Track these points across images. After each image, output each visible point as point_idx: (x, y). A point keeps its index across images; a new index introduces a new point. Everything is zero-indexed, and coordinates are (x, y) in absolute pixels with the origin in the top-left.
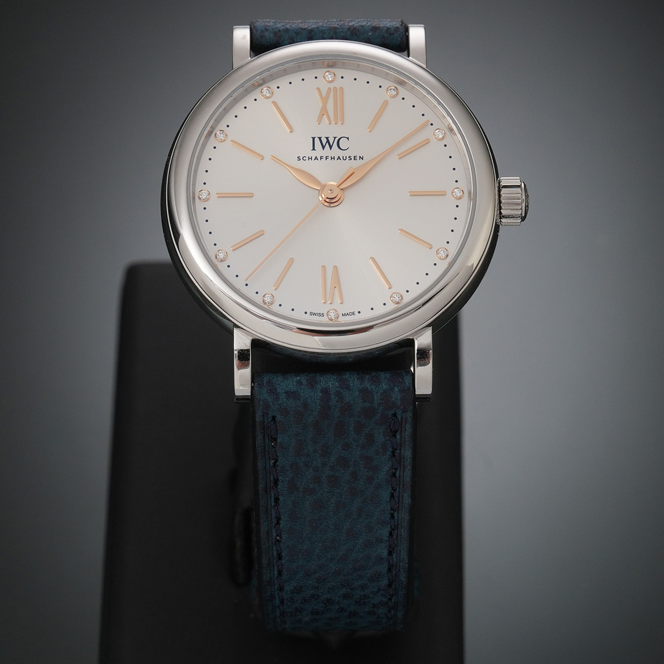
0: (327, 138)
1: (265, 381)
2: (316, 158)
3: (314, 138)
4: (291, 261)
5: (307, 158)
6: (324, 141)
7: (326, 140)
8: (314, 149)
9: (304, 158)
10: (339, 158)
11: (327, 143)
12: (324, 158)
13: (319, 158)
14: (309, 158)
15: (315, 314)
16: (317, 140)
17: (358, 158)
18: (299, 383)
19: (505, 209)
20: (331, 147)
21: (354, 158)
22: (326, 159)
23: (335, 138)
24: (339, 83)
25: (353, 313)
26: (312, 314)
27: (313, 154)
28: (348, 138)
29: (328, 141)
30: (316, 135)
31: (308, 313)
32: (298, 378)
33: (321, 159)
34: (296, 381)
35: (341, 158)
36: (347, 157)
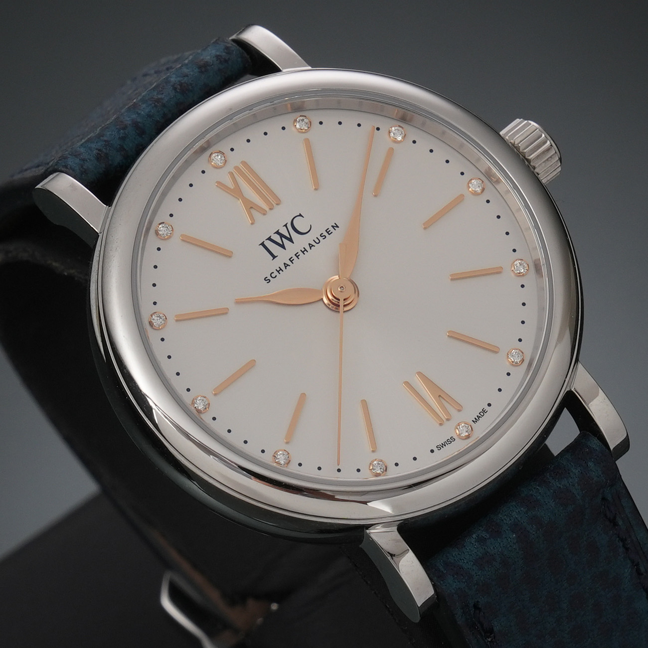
0: (278, 233)
1: (441, 568)
2: (286, 265)
3: (263, 244)
4: (364, 403)
5: (276, 273)
6: (277, 238)
7: (278, 237)
8: (274, 257)
9: (273, 275)
10: (311, 246)
11: (283, 239)
12: (295, 257)
13: (289, 263)
14: (278, 272)
15: (443, 445)
16: (269, 244)
17: (331, 229)
18: (481, 540)
19: (539, 166)
20: (290, 240)
21: (328, 232)
22: (297, 257)
23: (286, 225)
24: (235, 160)
25: (484, 411)
26: (439, 447)
27: (279, 263)
28: (300, 215)
29: (282, 236)
30: (263, 238)
31: (435, 449)
32: (474, 536)
33: (291, 261)
34: (475, 542)
35: (314, 243)
36: (320, 238)
